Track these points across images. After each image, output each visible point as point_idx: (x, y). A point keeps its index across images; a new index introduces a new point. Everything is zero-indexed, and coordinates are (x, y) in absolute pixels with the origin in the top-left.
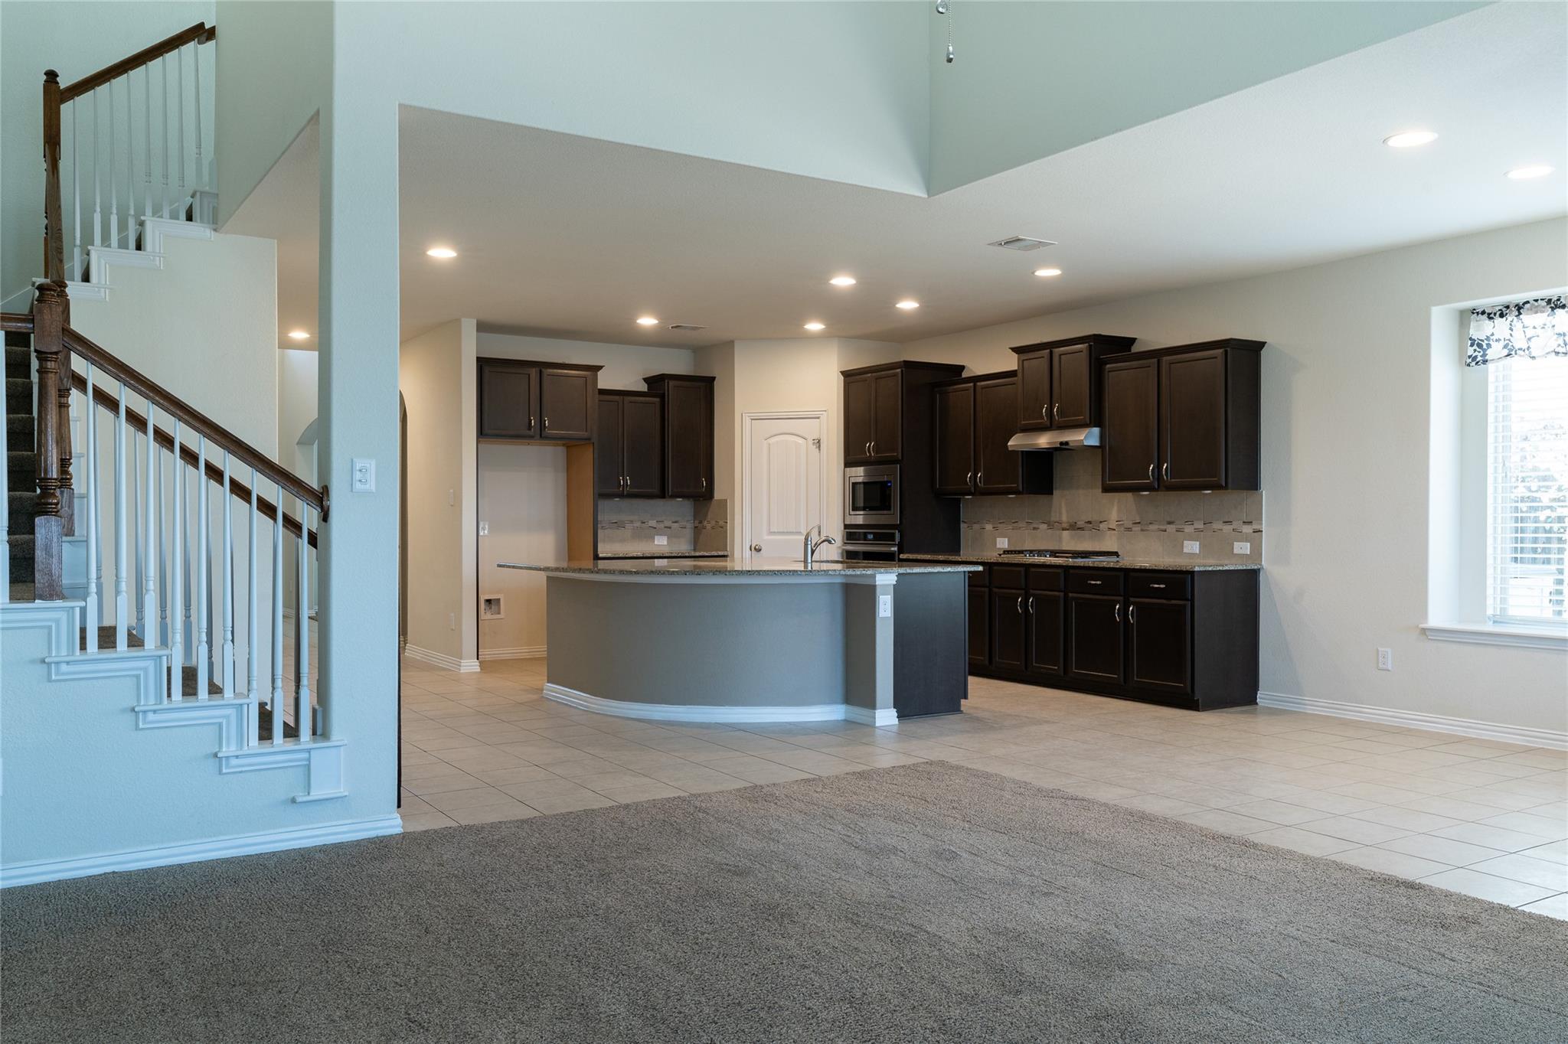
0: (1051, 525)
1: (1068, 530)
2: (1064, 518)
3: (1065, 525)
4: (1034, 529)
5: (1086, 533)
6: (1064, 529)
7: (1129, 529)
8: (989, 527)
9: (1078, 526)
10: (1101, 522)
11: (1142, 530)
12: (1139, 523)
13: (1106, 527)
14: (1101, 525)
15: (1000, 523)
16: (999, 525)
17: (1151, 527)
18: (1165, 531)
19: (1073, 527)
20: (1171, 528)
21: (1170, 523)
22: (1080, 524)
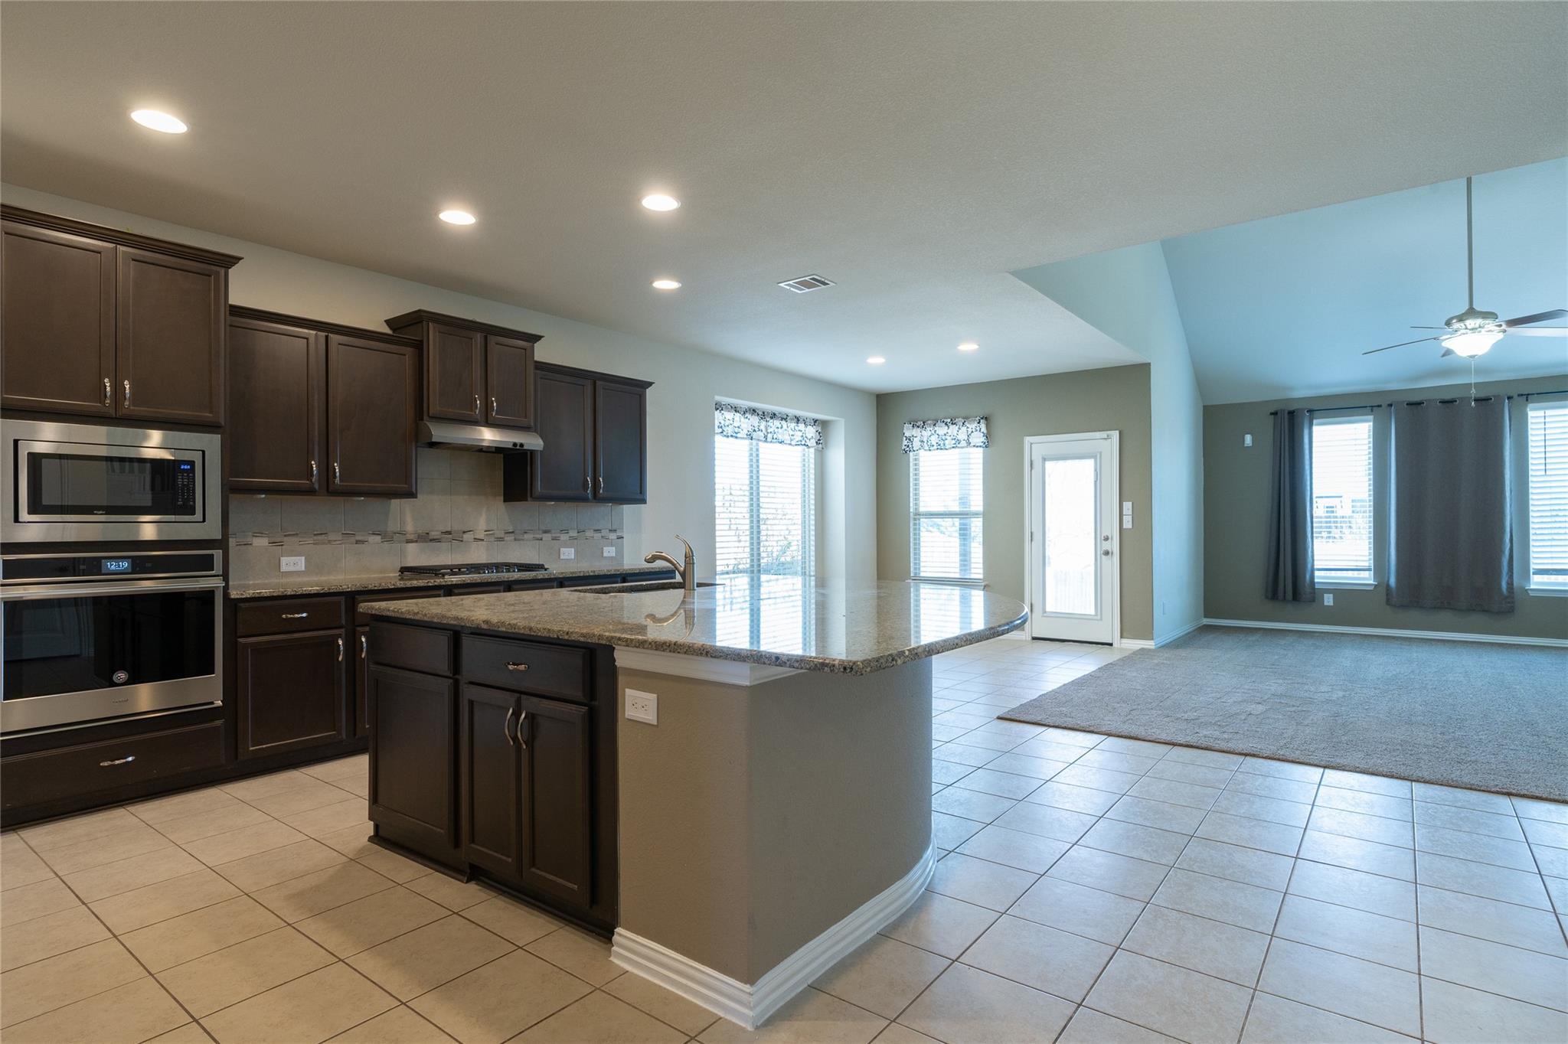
0: (387, 537)
1: (416, 541)
2: (410, 527)
3: (411, 537)
4: (357, 542)
5: (444, 545)
6: (408, 541)
7: (501, 539)
8: (261, 542)
9: (431, 538)
10: (464, 532)
11: (515, 539)
12: (512, 532)
13: (472, 536)
14: (465, 536)
15: (285, 536)
16: (285, 539)
17: (526, 536)
18: (541, 540)
19: (424, 538)
20: (547, 537)
21: (546, 532)
22: (434, 534)
